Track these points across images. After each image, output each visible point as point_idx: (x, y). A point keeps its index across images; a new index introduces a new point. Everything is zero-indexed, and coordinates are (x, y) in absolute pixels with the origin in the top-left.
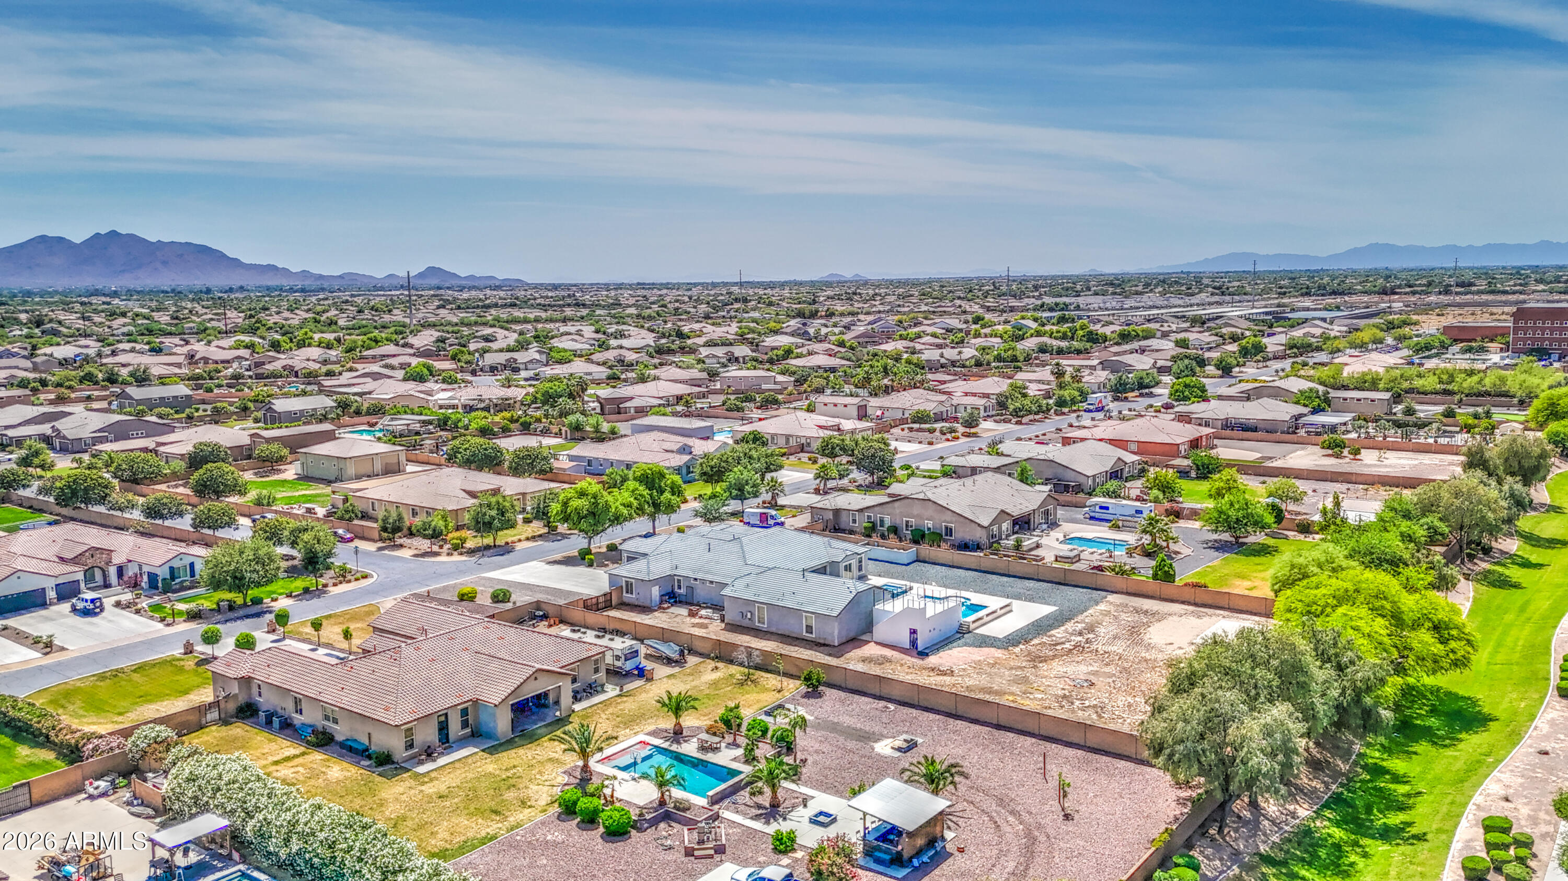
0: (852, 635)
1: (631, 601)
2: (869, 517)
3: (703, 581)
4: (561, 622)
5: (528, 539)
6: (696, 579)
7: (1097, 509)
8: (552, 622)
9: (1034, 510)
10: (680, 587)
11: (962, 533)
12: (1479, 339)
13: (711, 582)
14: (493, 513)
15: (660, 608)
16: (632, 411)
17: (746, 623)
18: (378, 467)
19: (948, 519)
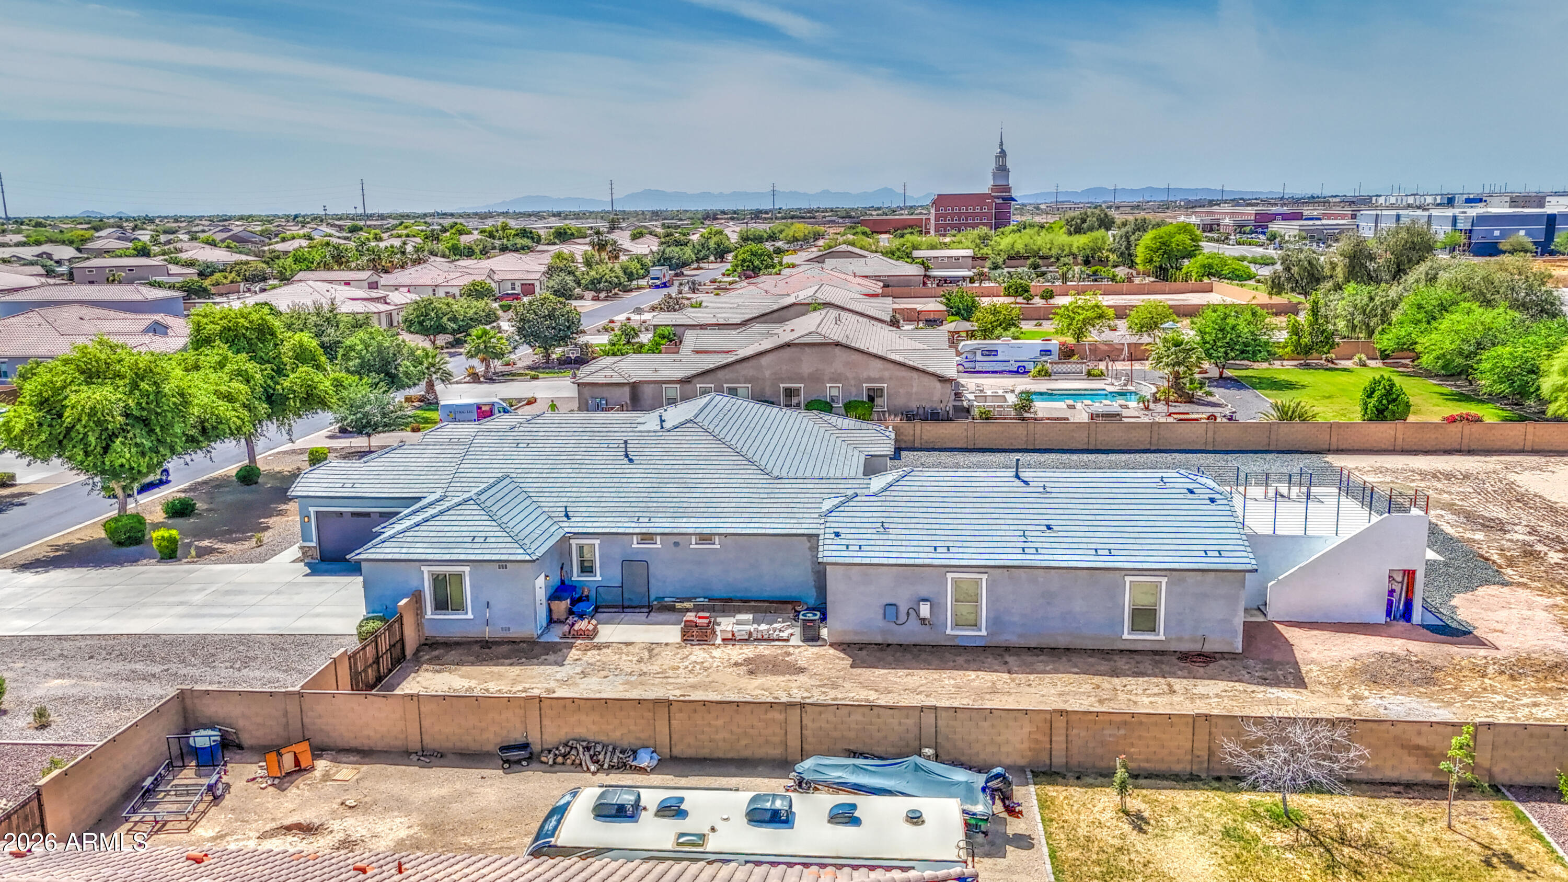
1: (456, 633)
2: (705, 391)
3: (676, 539)
4: (319, 751)
6: (647, 537)
7: (979, 357)
8: (288, 761)
10: (587, 569)
11: (904, 398)
12: (892, 231)
13: (705, 538)
15: (557, 639)
17: (911, 632)
19: (874, 375)
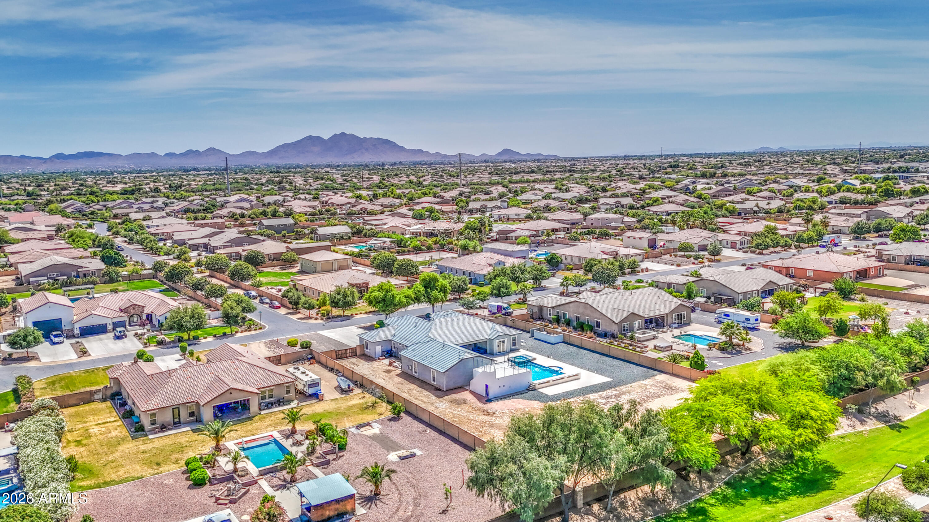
0: (459, 385)
1: (366, 354)
2: (558, 312)
4: (318, 362)
5: (366, 313)
7: (723, 316)
8: (312, 362)
9: (667, 314)
10: (394, 348)
11: (604, 327)
14: (340, 297)
15: (379, 359)
16: (514, 238)
17: (410, 372)
18: (336, 266)
19: (598, 316)
